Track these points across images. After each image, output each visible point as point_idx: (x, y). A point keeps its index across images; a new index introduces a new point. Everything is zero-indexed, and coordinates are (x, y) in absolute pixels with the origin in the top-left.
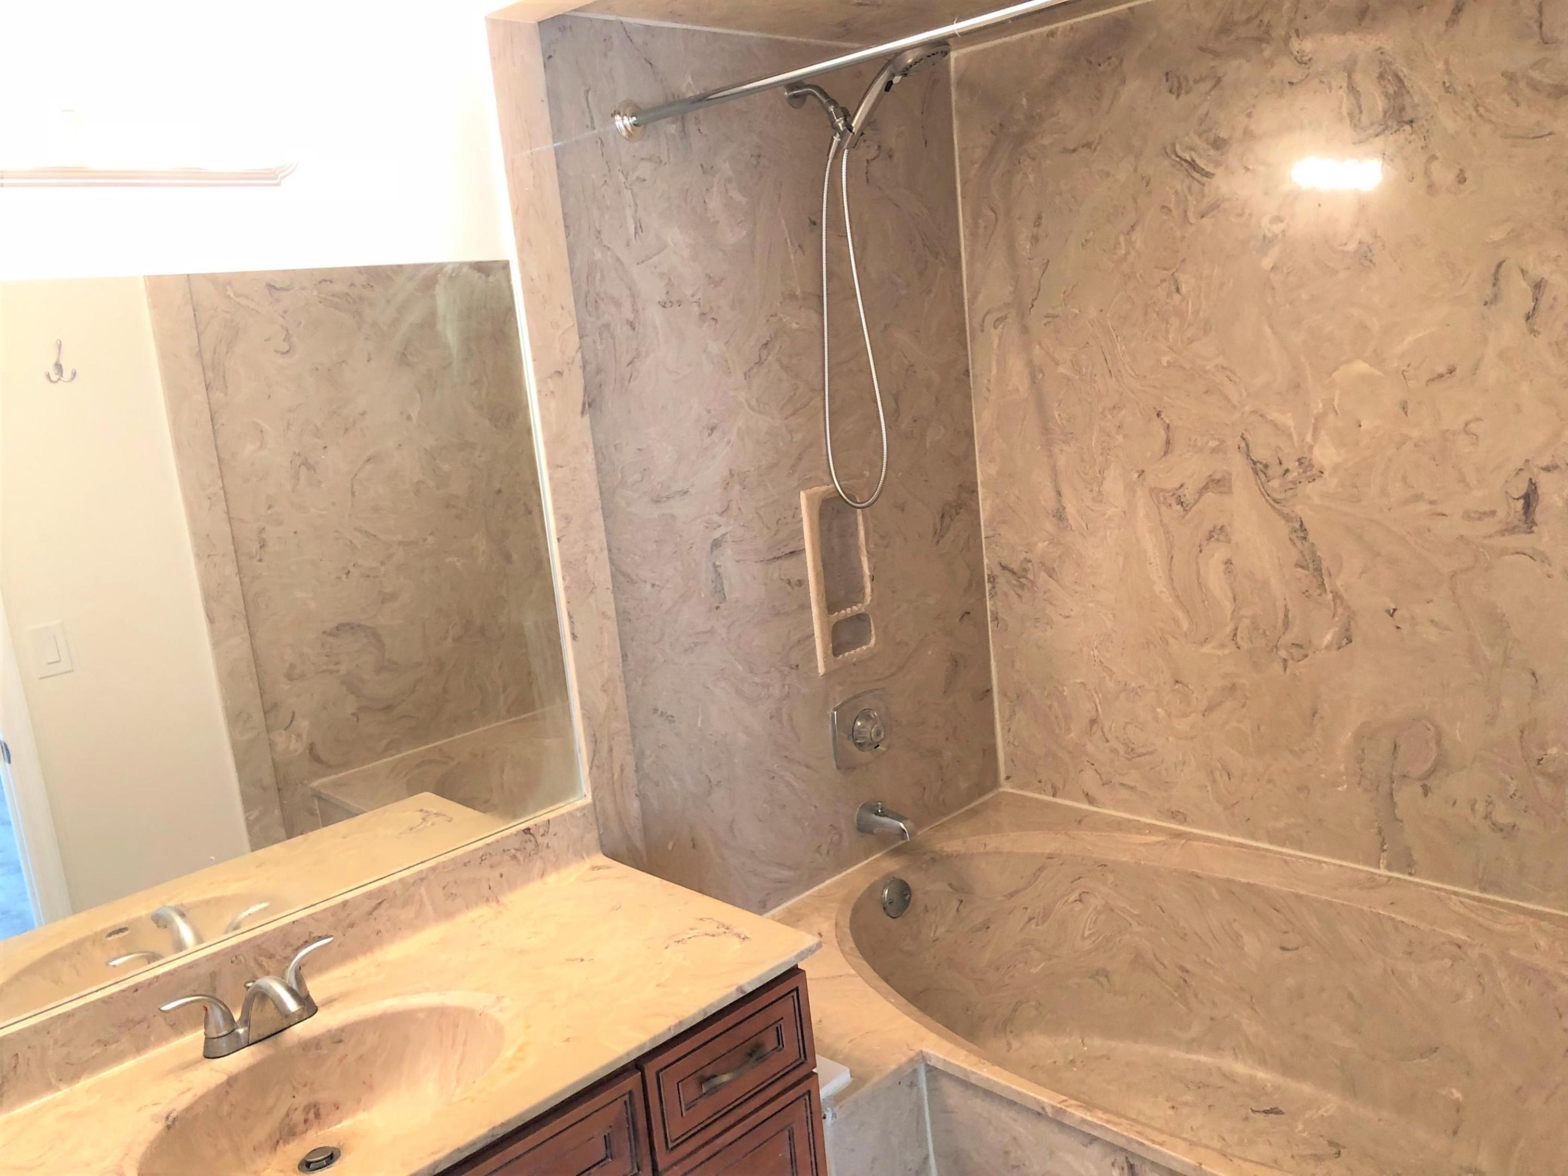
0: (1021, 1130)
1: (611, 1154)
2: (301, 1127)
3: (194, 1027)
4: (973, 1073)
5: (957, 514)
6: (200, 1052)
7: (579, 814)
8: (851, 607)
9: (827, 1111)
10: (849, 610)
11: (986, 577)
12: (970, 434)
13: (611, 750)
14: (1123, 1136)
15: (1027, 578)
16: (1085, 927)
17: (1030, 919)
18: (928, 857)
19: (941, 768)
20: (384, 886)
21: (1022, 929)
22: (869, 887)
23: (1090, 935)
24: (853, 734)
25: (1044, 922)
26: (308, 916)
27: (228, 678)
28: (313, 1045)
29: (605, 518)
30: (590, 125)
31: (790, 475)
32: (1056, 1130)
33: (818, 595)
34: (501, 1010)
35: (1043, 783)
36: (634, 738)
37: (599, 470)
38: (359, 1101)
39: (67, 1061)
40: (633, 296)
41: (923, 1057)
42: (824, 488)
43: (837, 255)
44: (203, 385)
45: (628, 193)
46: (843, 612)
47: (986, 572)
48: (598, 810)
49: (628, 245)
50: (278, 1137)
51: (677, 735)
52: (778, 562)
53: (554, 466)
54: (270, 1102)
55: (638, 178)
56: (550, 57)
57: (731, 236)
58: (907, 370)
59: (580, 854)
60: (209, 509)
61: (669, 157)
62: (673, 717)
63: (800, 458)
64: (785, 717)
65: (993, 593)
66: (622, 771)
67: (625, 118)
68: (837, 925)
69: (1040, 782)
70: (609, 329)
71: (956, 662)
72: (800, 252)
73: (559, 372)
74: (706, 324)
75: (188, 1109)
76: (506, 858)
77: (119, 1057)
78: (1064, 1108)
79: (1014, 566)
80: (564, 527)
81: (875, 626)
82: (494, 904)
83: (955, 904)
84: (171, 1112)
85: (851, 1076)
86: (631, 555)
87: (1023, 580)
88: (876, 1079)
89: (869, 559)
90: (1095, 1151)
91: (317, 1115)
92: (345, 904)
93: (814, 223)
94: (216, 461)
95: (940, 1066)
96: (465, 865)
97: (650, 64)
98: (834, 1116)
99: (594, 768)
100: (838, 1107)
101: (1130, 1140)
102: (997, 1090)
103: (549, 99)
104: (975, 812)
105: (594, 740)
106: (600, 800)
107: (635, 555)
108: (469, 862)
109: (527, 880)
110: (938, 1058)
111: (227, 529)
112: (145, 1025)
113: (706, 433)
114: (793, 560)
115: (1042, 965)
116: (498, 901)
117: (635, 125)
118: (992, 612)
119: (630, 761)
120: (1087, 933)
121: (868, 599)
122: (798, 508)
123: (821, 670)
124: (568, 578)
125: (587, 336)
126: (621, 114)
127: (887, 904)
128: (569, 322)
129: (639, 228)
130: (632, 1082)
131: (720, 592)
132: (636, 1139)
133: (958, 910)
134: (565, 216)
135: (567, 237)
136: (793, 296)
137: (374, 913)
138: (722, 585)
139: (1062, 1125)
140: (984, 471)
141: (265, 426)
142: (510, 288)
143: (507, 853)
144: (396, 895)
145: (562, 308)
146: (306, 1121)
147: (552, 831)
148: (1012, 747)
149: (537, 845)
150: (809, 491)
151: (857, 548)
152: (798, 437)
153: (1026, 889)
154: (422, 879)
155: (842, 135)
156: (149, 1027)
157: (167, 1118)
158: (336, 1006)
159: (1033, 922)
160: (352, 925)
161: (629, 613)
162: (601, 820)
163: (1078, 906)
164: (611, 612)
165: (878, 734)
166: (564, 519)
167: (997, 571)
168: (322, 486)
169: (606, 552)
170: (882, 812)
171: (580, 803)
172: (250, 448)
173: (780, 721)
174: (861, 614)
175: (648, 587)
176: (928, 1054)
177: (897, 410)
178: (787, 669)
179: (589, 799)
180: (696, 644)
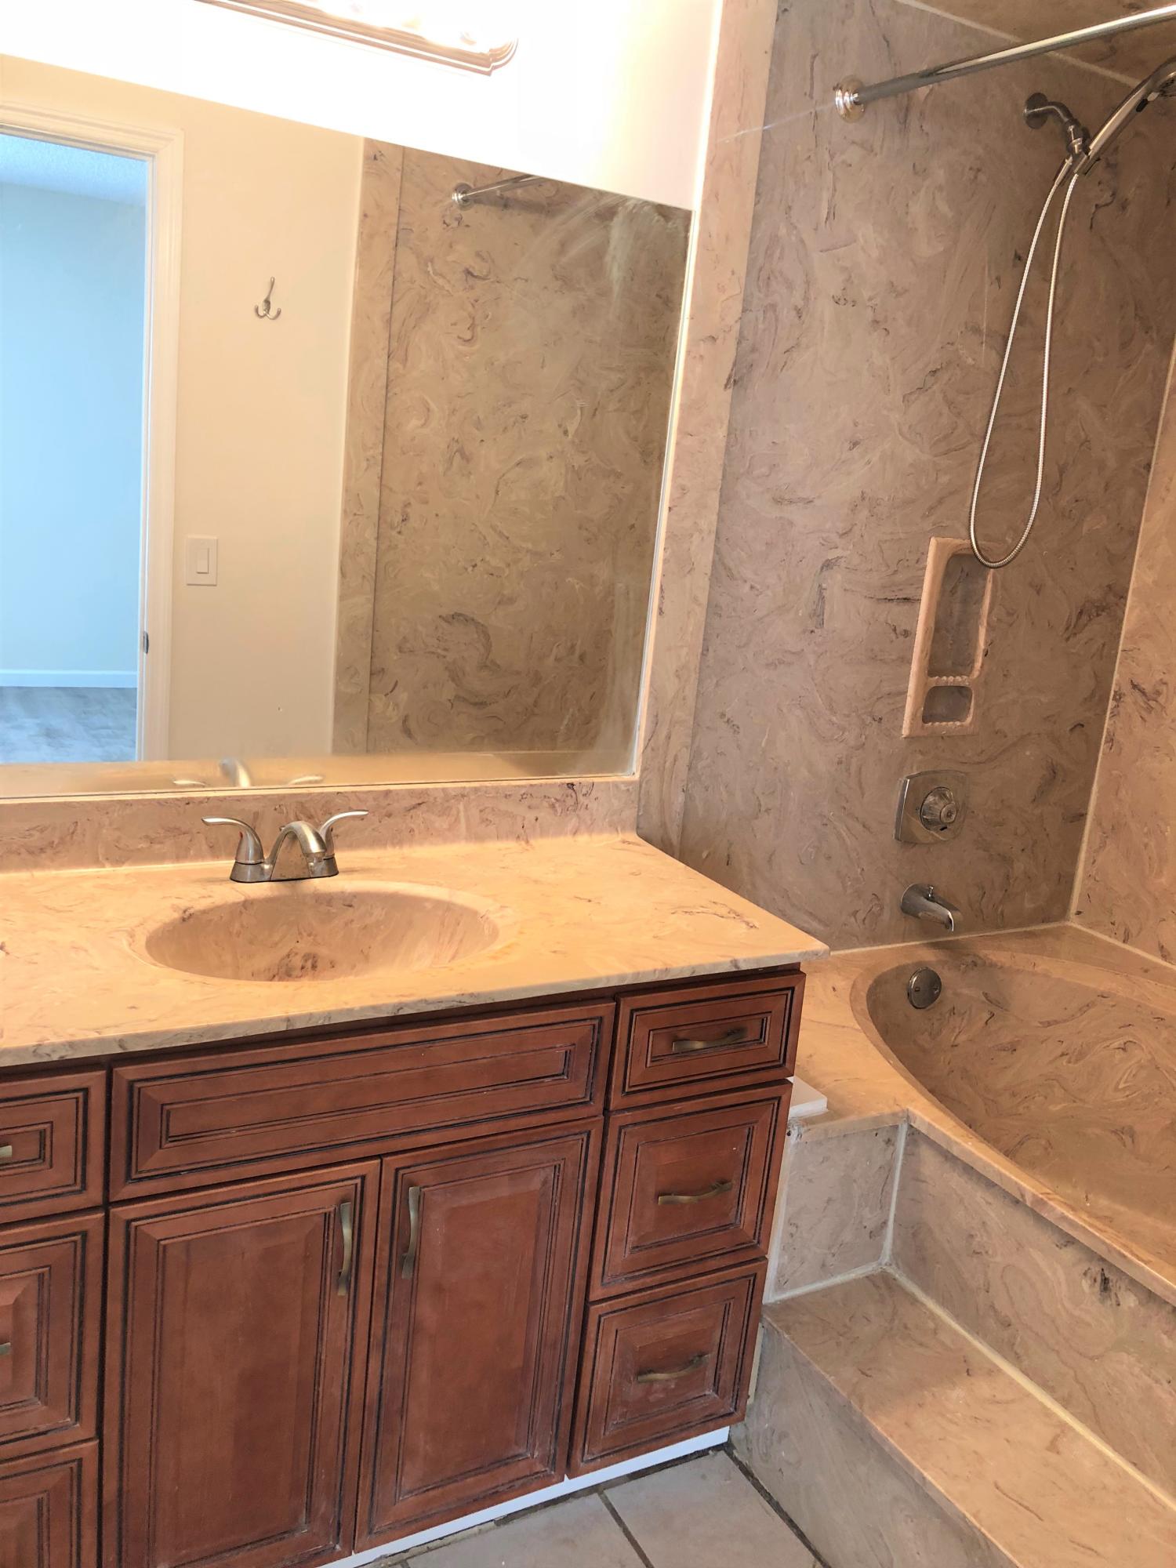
0: (993, 1215)
1: (568, 1072)
2: (298, 972)
3: (228, 856)
4: (956, 1143)
5: (1098, 615)
6: (228, 875)
7: (623, 787)
8: (954, 677)
9: (794, 1129)
10: (951, 678)
11: (1112, 693)
12: (1134, 533)
13: (669, 737)
14: (1104, 1243)
15: (1157, 701)
16: (1121, 1079)
17: (1063, 1055)
18: (969, 960)
19: (1008, 877)
20: (427, 789)
21: (1051, 1062)
22: (897, 968)
23: (1125, 1087)
24: (921, 810)
25: (1077, 1061)
26: (352, 792)
27: (347, 631)
28: (326, 900)
29: (722, 503)
30: (808, 93)
31: (924, 517)
32: (1032, 1222)
33: (922, 651)
34: (502, 917)
35: (1116, 925)
36: (694, 736)
37: (728, 451)
38: (354, 967)
39: (117, 844)
40: (808, 283)
41: (908, 1117)
42: (958, 541)
43: (1036, 299)
44: (386, 351)
45: (829, 176)
46: (945, 678)
47: (1114, 687)
48: (643, 791)
49: (816, 229)
50: (276, 971)
51: (739, 747)
52: (889, 604)
53: (683, 432)
54: (276, 938)
55: (843, 162)
56: (786, 10)
57: (927, 248)
58: (1082, 444)
59: (614, 827)
60: (366, 470)
61: (882, 147)
62: (738, 728)
63: (941, 501)
64: (853, 769)
65: (1116, 713)
66: (675, 761)
67: (847, 94)
68: (854, 986)
69: (1113, 924)
70: (775, 311)
71: (1055, 773)
72: (996, 285)
73: (713, 337)
74: (876, 334)
75: (204, 912)
76: (545, 804)
77: (161, 858)
78: (1046, 1199)
79: (1147, 687)
80: (678, 498)
81: (976, 704)
82: (523, 843)
83: (986, 1016)
84: (189, 908)
85: (827, 1107)
86: (739, 550)
87: (1152, 703)
88: (853, 1118)
89: (987, 631)
90: (1068, 1254)
91: (314, 967)
92: (387, 793)
93: (1020, 258)
94: (381, 426)
95: (923, 1130)
96: (506, 796)
97: (887, 42)
98: (800, 1135)
99: (649, 749)
100: (806, 1128)
101: (1110, 1249)
102: (978, 1168)
103: (773, 53)
104: (1031, 935)
105: (655, 720)
106: (646, 783)
107: (743, 550)
108: (510, 795)
109: (560, 832)
110: (923, 1121)
111: (377, 493)
112: (188, 837)
113: (847, 446)
114: (906, 607)
115: (1064, 1105)
116: (527, 842)
117: (855, 102)
118: (1108, 732)
119: (685, 757)
120: (1121, 1086)
121: (976, 673)
122: (925, 554)
123: (905, 732)
124: (669, 551)
125: (751, 311)
126: (844, 88)
127: (913, 991)
128: (736, 289)
129: (832, 214)
130: (605, 1009)
131: (818, 616)
132: (595, 1068)
133: (986, 1023)
134: (759, 181)
135: (755, 205)
136: (977, 330)
137: (412, 811)
138: (823, 609)
139: (1039, 1219)
140: (1140, 576)
141: (433, 406)
142: (686, 238)
143: (546, 800)
144: (436, 801)
145: (733, 273)
146: (303, 968)
147: (594, 794)
148: (1093, 881)
149: (577, 802)
150: (940, 539)
151: (978, 615)
152: (944, 479)
153: (1068, 1021)
154: (463, 796)
155: (1077, 157)
156: (191, 841)
157: (185, 912)
158: (355, 875)
159: (1066, 1058)
160: (389, 815)
161: (721, 607)
162: (643, 802)
163: (1119, 1055)
164: (703, 599)
165: (949, 815)
166: (681, 490)
167: (1126, 688)
168: (472, 477)
169: (713, 536)
170: (932, 897)
171: (626, 778)
172: (414, 423)
173: (848, 770)
174: (963, 687)
175: (747, 588)
176: (914, 1114)
177: (1059, 484)
178: (869, 720)
179: (637, 777)
180: (781, 662)
